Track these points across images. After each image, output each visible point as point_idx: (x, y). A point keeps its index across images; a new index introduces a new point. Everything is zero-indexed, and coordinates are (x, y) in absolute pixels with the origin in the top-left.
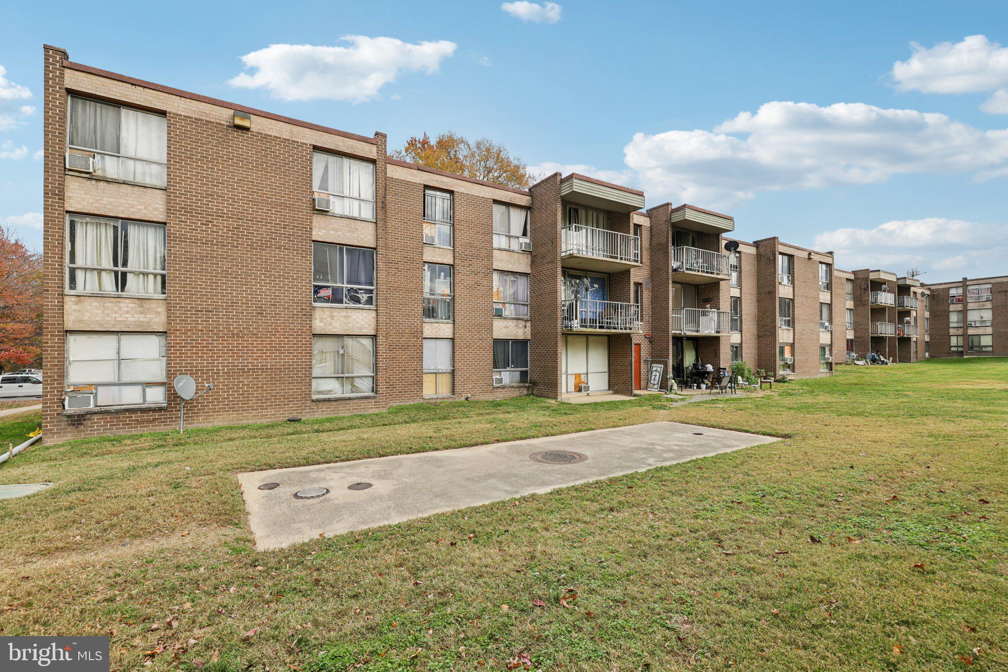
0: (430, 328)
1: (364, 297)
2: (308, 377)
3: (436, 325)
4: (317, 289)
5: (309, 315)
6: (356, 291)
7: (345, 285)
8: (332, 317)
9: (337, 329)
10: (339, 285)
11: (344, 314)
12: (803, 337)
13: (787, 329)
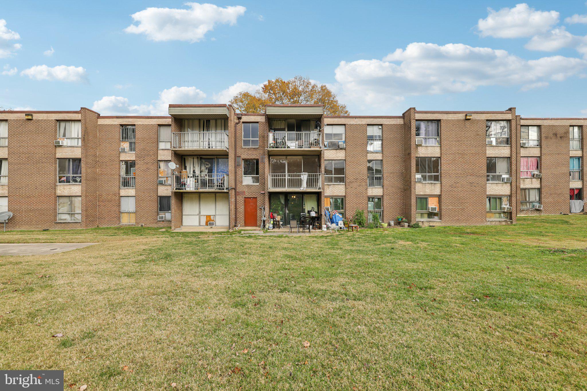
0: (124, 192)
1: (78, 180)
2: (55, 213)
3: (127, 190)
4: (60, 178)
5: (55, 187)
6: (76, 177)
7: (71, 175)
8: (64, 189)
9: (66, 193)
10: (69, 175)
11: (69, 187)
12: (455, 189)
13: (431, 183)
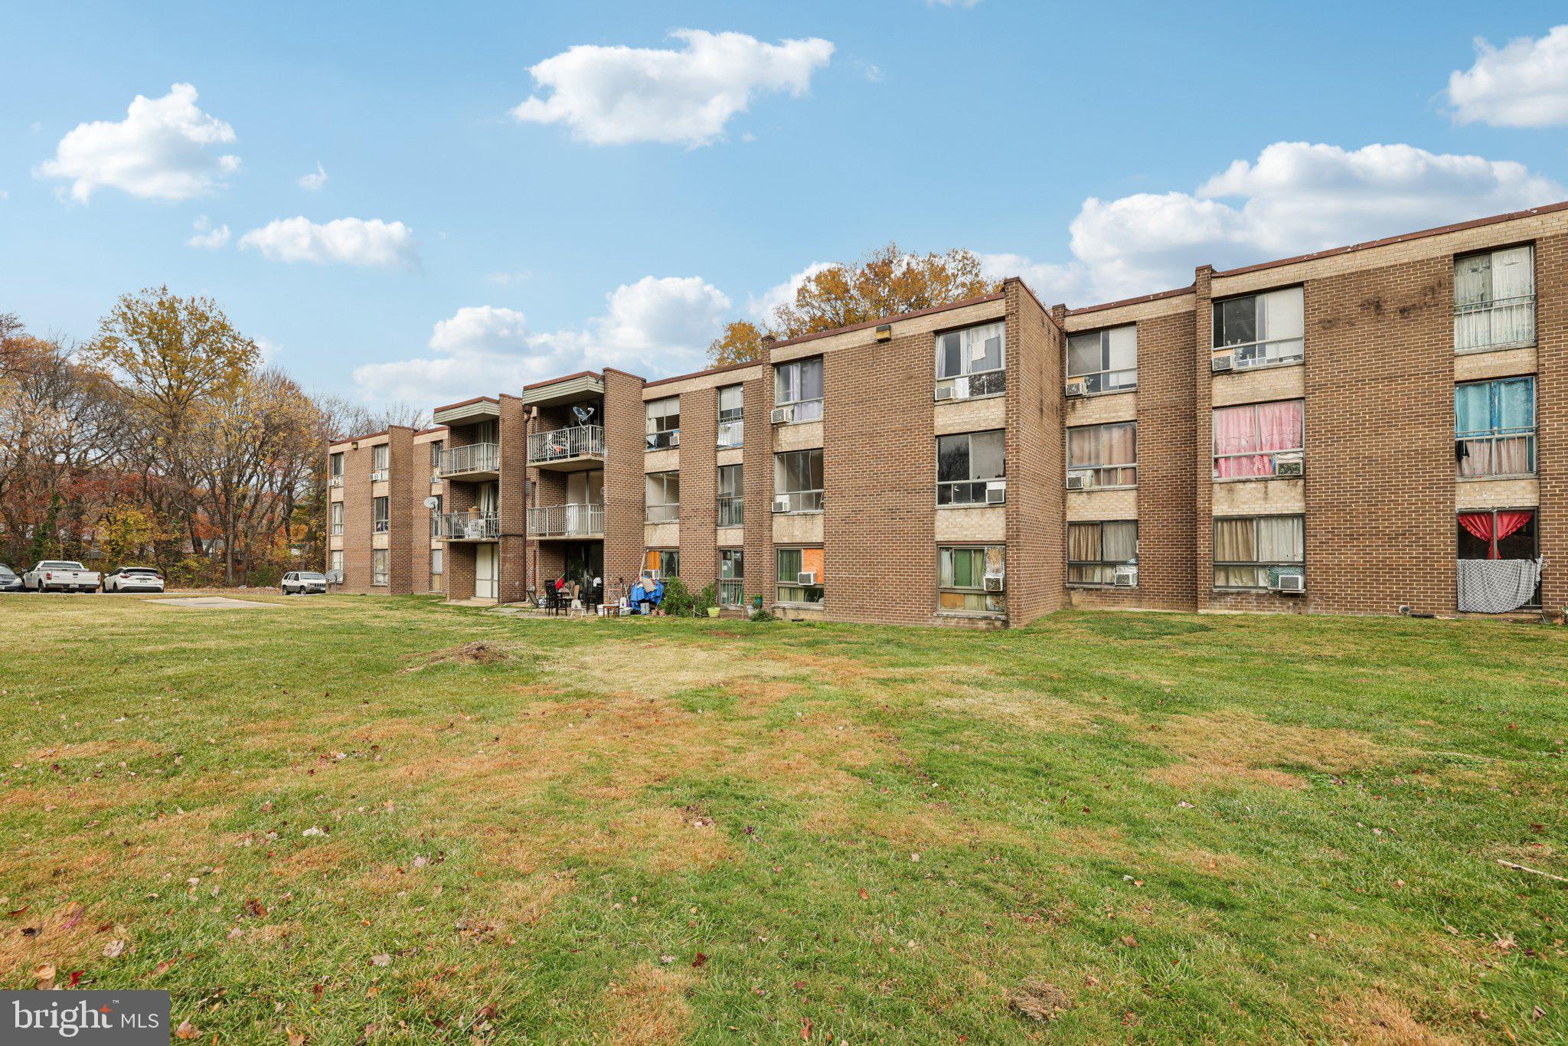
2: (372, 573)
5: (371, 538)
10: (382, 521)
12: (853, 528)
13: (805, 515)
